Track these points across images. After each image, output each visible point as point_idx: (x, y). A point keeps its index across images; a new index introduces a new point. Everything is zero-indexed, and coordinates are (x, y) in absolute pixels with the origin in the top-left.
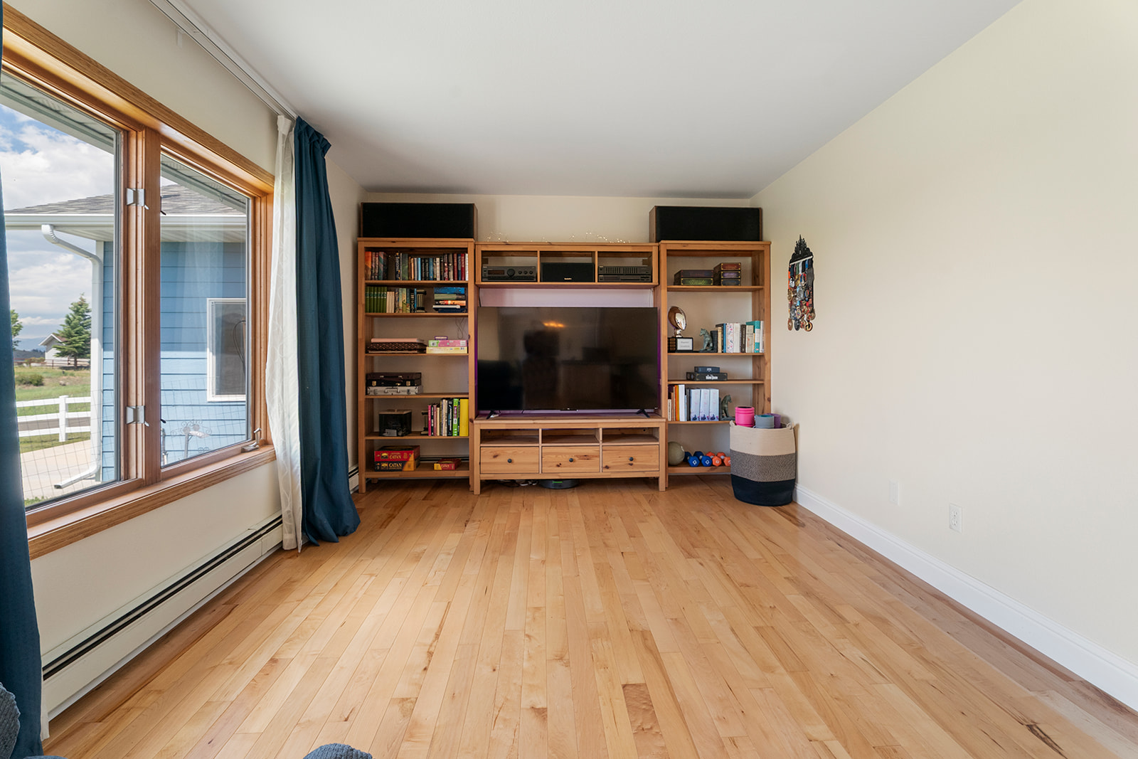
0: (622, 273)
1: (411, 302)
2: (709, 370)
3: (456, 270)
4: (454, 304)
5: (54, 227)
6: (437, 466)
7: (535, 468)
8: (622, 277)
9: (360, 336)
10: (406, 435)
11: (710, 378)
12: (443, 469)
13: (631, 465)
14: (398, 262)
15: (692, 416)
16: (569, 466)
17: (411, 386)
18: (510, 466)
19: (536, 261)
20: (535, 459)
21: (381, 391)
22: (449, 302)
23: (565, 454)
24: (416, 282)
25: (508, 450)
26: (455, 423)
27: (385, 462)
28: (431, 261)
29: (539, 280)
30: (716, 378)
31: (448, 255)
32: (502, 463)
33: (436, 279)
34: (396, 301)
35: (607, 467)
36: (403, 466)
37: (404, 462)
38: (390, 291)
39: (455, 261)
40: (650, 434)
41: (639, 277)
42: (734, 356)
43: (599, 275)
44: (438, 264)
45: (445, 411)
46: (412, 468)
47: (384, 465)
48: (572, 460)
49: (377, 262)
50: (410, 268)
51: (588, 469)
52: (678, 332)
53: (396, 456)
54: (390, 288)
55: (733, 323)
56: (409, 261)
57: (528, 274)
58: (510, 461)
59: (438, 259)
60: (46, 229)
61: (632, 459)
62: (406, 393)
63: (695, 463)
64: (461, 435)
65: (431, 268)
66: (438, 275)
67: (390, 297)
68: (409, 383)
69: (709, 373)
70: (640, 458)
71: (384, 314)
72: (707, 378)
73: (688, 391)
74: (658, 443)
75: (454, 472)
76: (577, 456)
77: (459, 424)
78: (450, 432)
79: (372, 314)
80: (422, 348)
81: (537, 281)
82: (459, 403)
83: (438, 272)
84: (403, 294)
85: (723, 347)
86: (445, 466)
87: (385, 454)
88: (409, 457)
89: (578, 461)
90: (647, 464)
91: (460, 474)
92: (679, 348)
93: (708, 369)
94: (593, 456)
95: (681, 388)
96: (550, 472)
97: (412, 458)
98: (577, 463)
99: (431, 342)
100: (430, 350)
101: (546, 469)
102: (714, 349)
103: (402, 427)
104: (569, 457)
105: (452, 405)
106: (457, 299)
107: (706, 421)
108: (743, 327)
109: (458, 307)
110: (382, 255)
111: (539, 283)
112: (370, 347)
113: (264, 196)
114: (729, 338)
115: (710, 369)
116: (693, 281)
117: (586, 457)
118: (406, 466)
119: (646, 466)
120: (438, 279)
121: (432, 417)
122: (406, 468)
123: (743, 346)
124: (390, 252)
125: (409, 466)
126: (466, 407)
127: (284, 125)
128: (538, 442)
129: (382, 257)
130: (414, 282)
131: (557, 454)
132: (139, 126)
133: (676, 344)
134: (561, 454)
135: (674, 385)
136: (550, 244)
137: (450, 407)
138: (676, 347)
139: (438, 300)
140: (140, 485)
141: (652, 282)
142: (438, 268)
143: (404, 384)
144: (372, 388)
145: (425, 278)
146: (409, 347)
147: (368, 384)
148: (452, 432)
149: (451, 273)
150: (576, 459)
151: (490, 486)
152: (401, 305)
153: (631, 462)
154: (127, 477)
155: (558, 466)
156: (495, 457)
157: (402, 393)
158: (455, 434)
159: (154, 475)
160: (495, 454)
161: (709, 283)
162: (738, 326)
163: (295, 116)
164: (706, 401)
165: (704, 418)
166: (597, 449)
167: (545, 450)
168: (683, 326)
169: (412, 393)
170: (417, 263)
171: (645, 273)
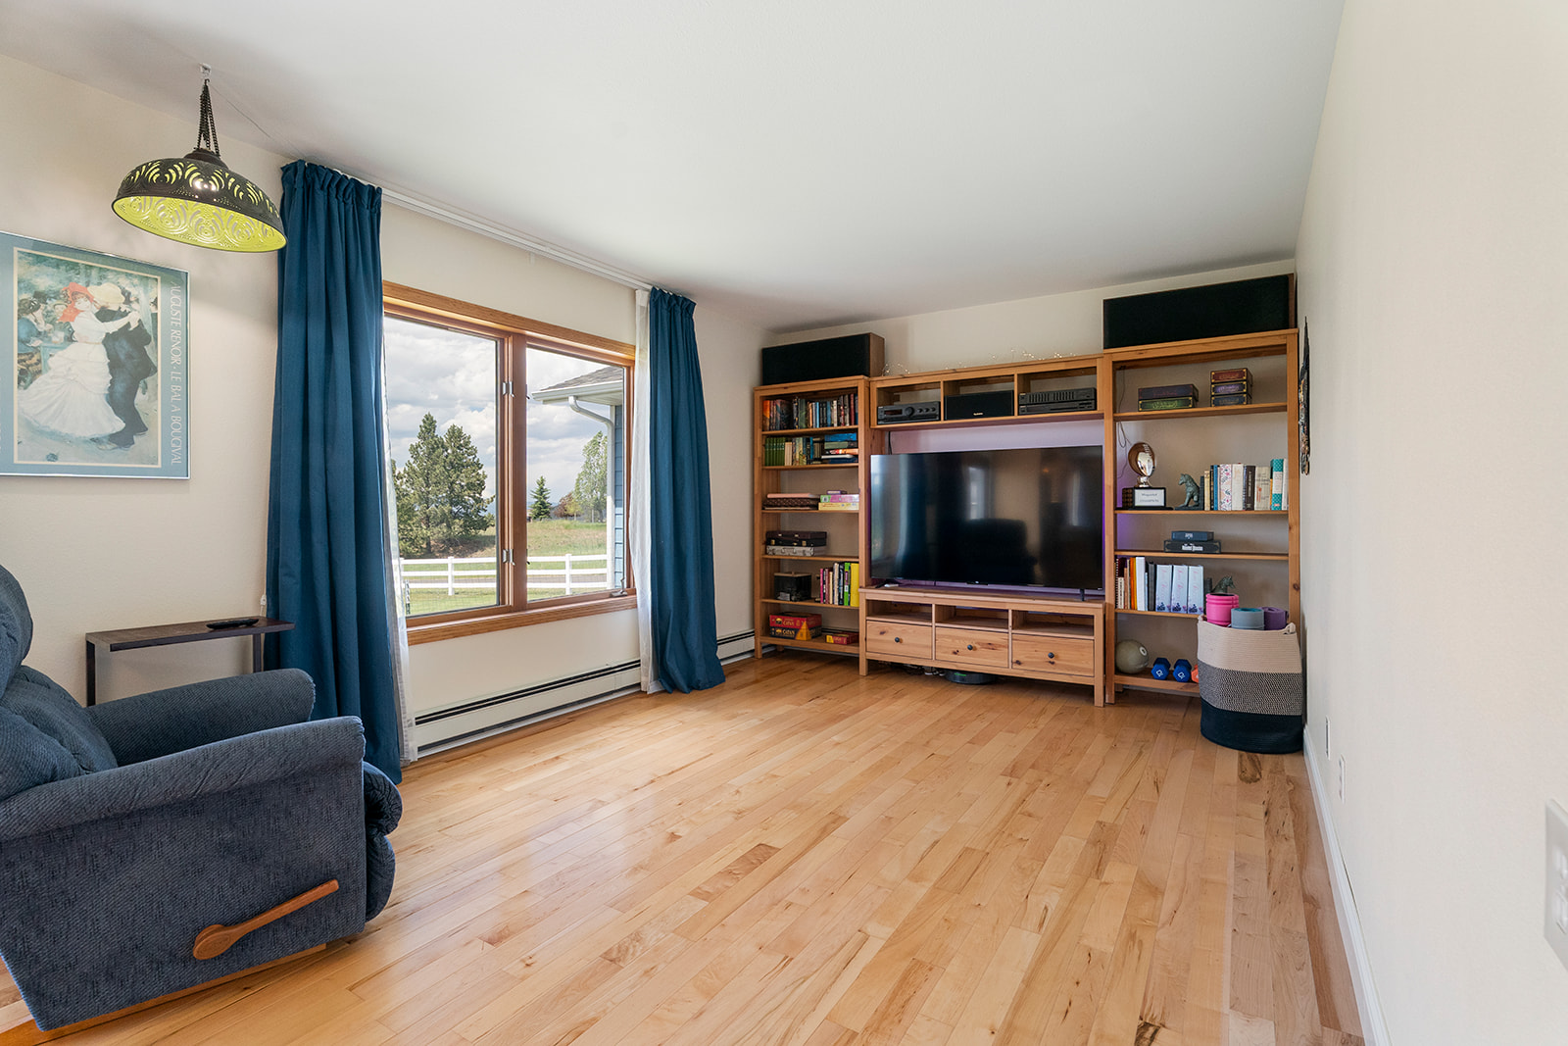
0: (1051, 400)
1: (808, 453)
2: (1189, 536)
3: (853, 413)
4: (845, 454)
5: (577, 397)
6: (830, 638)
7: (927, 653)
8: (1052, 406)
9: (756, 492)
10: (801, 600)
11: (1189, 548)
12: (835, 643)
13: (1053, 663)
14: (795, 409)
15: (1158, 604)
16: (969, 655)
17: (807, 546)
18: (898, 647)
19: (939, 395)
20: (927, 641)
21: (780, 551)
22: (841, 451)
23: (966, 639)
24: (814, 429)
25: (897, 627)
26: (846, 591)
27: (779, 628)
28: (829, 406)
29: (942, 418)
30: (1201, 549)
31: (844, 396)
32: (888, 642)
33: (832, 425)
34: (794, 452)
35: (1018, 663)
36: (796, 633)
37: (797, 630)
38: (787, 441)
39: (852, 403)
40: (1082, 624)
41: (1076, 404)
42: (1232, 516)
43: (1019, 405)
44: (835, 407)
45: (836, 576)
46: (805, 638)
47: (779, 631)
48: (971, 648)
49: (774, 411)
50: (807, 414)
51: (994, 662)
52: (1143, 479)
53: (789, 622)
54: (790, 438)
55: (1232, 463)
56: (807, 405)
57: (931, 412)
58: (898, 640)
59: (835, 402)
60: (571, 399)
61: (1052, 656)
62: (801, 554)
63: (1160, 673)
64: (851, 605)
65: (829, 413)
66: (836, 420)
67: (788, 446)
68: (804, 543)
69: (1188, 542)
70: (1065, 656)
71: (782, 467)
72: (1184, 548)
73: (1151, 566)
74: (1092, 638)
75: (843, 647)
76: (979, 644)
77: (849, 592)
78: (841, 601)
79: (768, 467)
80: (814, 504)
81: (940, 420)
82: (850, 568)
83: (835, 416)
84: (800, 442)
85: (1212, 501)
86: (837, 639)
87: (779, 619)
88: (801, 625)
89: (982, 651)
90: (1075, 665)
91: (850, 650)
92: (1137, 504)
93: (1187, 535)
94: (1000, 646)
95: (1139, 563)
96: (946, 660)
97: (804, 626)
98: (977, 652)
99: (823, 498)
100: (821, 507)
101: (940, 655)
102: (1200, 506)
103: (797, 591)
104: (968, 643)
105: (843, 570)
106: (849, 448)
107: (1182, 614)
108: (1250, 470)
109: (847, 456)
110: (778, 402)
111: (942, 422)
112: (767, 503)
113: (630, 365)
114: (1224, 487)
115: (1191, 535)
116: (1157, 404)
117: (991, 646)
118: (799, 634)
119: (1073, 669)
120: (836, 425)
121: (824, 583)
122: (798, 637)
123: (1249, 500)
124: (788, 399)
125: (802, 635)
126: (858, 572)
127: (643, 299)
128: (930, 620)
129: (779, 405)
130: (811, 430)
131: (954, 638)
132: (509, 334)
133: (1133, 498)
134: (959, 638)
135: (1129, 557)
136: (955, 371)
137: (842, 571)
138: (1133, 502)
139: (828, 450)
140: (509, 610)
141: (1096, 409)
142: (835, 412)
143: (800, 545)
144: (771, 548)
145: (822, 425)
146: (802, 502)
147: (768, 543)
148: (843, 600)
149: (847, 417)
150: (978, 646)
151: (878, 668)
152: (797, 457)
153: (1052, 660)
154: (504, 603)
155: (955, 653)
156: (882, 633)
157: (798, 554)
158: (846, 603)
159: (521, 603)
160: (881, 630)
161: (1186, 404)
162: (1239, 470)
163: (650, 287)
164: (1182, 584)
165: (1177, 609)
166: (1005, 636)
167: (940, 631)
168: (1148, 472)
169: (808, 554)
170: (814, 408)
171: (1085, 397)
